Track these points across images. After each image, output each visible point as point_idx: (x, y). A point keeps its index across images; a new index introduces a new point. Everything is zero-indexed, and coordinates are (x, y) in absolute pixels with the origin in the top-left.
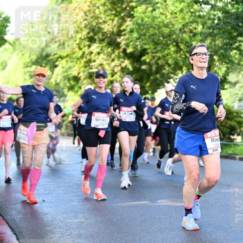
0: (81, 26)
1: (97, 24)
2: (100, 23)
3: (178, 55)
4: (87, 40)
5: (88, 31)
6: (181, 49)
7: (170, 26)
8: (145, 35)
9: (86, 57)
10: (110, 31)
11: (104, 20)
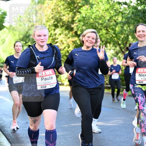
0: (49, 18)
1: (59, 17)
2: (61, 16)
3: (108, 35)
4: (53, 26)
5: (54, 20)
6: (109, 32)
7: (103, 18)
8: (87, 23)
9: (53, 37)
10: (67, 21)
11: (63, 14)
